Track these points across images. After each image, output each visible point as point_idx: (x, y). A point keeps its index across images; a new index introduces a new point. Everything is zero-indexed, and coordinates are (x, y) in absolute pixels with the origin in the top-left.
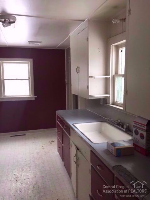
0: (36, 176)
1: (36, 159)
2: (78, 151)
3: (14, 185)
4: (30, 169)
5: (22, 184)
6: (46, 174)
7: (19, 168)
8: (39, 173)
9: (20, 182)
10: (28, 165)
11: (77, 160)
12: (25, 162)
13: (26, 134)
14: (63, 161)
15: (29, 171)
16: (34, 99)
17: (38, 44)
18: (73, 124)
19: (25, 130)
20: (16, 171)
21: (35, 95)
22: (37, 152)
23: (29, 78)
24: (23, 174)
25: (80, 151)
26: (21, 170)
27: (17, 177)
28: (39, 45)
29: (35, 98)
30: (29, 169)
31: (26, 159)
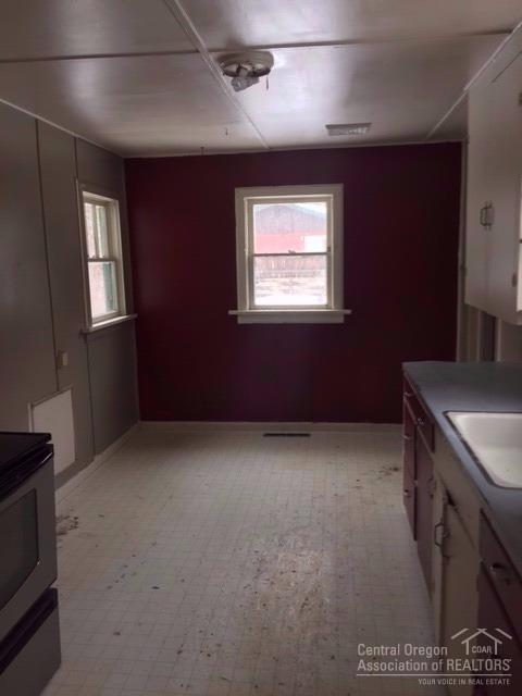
0: (317, 570)
1: (330, 515)
2: (449, 507)
3: (248, 582)
4: (305, 543)
5: (272, 583)
6: (353, 569)
7: (274, 534)
8: (329, 564)
9: (267, 577)
10: (301, 532)
11: (444, 539)
12: (295, 518)
13: (312, 433)
14: (415, 538)
15: (302, 548)
16: (341, 320)
17: (360, 130)
18: (445, 413)
19: (309, 421)
20: (263, 540)
21: (346, 307)
22: (336, 495)
23: (329, 249)
24: (281, 556)
25: (456, 510)
26: (276, 540)
27: (262, 561)
28: (361, 134)
29: (346, 316)
30: (300, 544)
31: (297, 512)
